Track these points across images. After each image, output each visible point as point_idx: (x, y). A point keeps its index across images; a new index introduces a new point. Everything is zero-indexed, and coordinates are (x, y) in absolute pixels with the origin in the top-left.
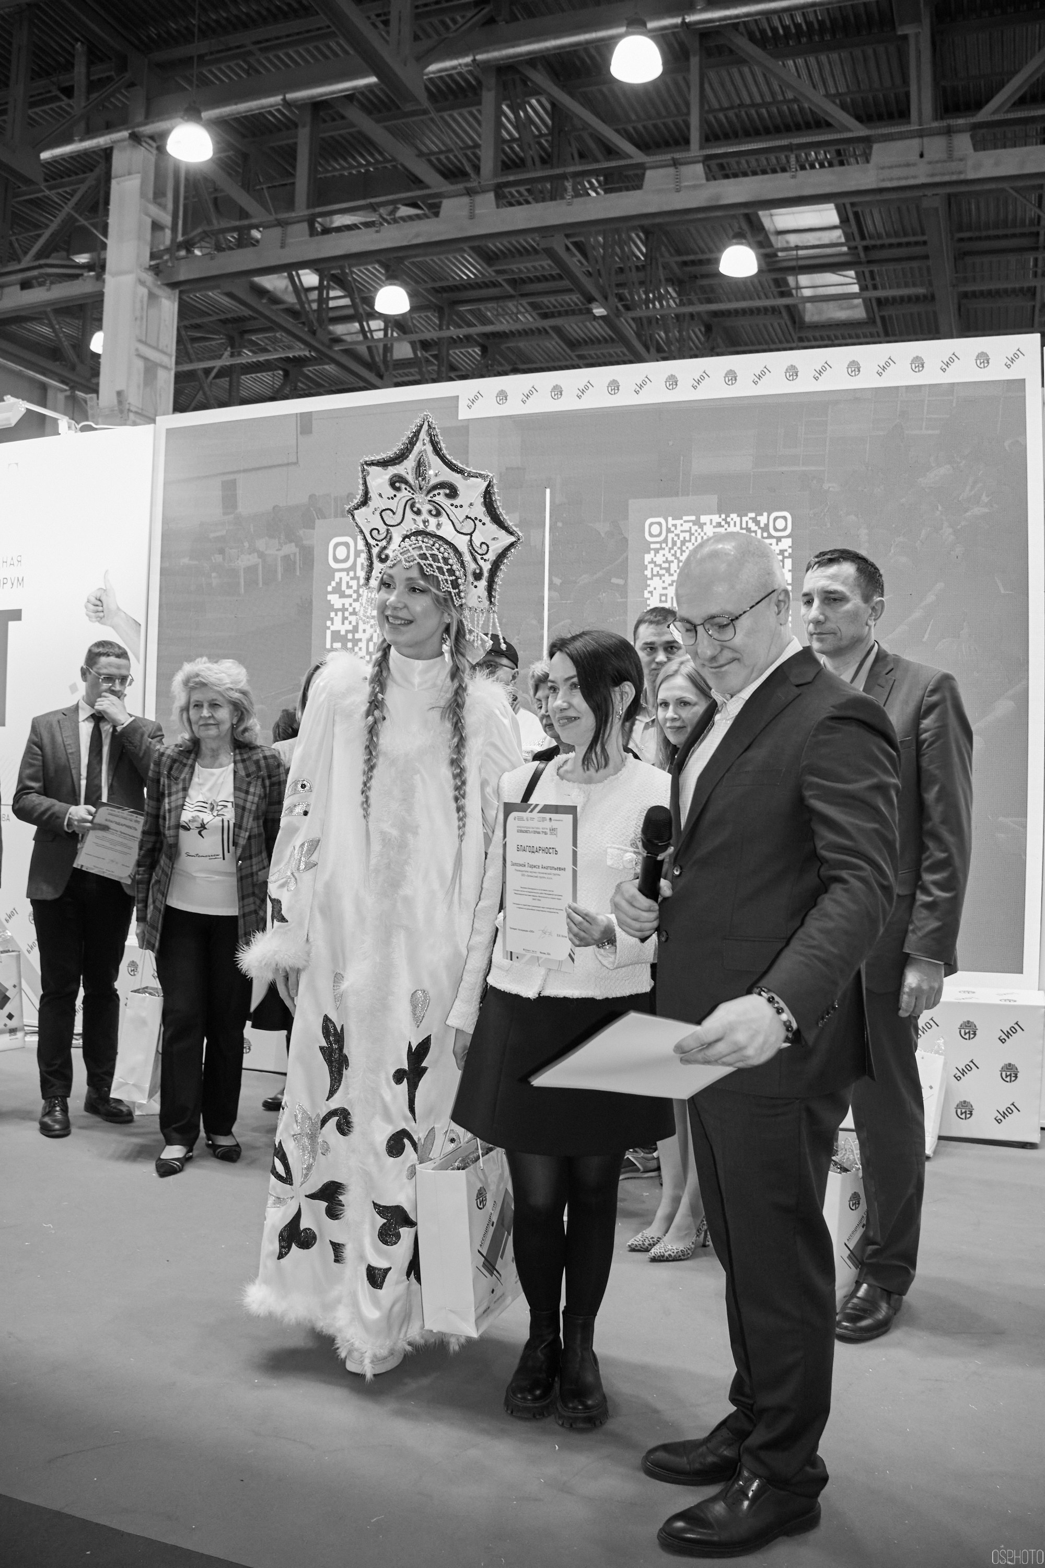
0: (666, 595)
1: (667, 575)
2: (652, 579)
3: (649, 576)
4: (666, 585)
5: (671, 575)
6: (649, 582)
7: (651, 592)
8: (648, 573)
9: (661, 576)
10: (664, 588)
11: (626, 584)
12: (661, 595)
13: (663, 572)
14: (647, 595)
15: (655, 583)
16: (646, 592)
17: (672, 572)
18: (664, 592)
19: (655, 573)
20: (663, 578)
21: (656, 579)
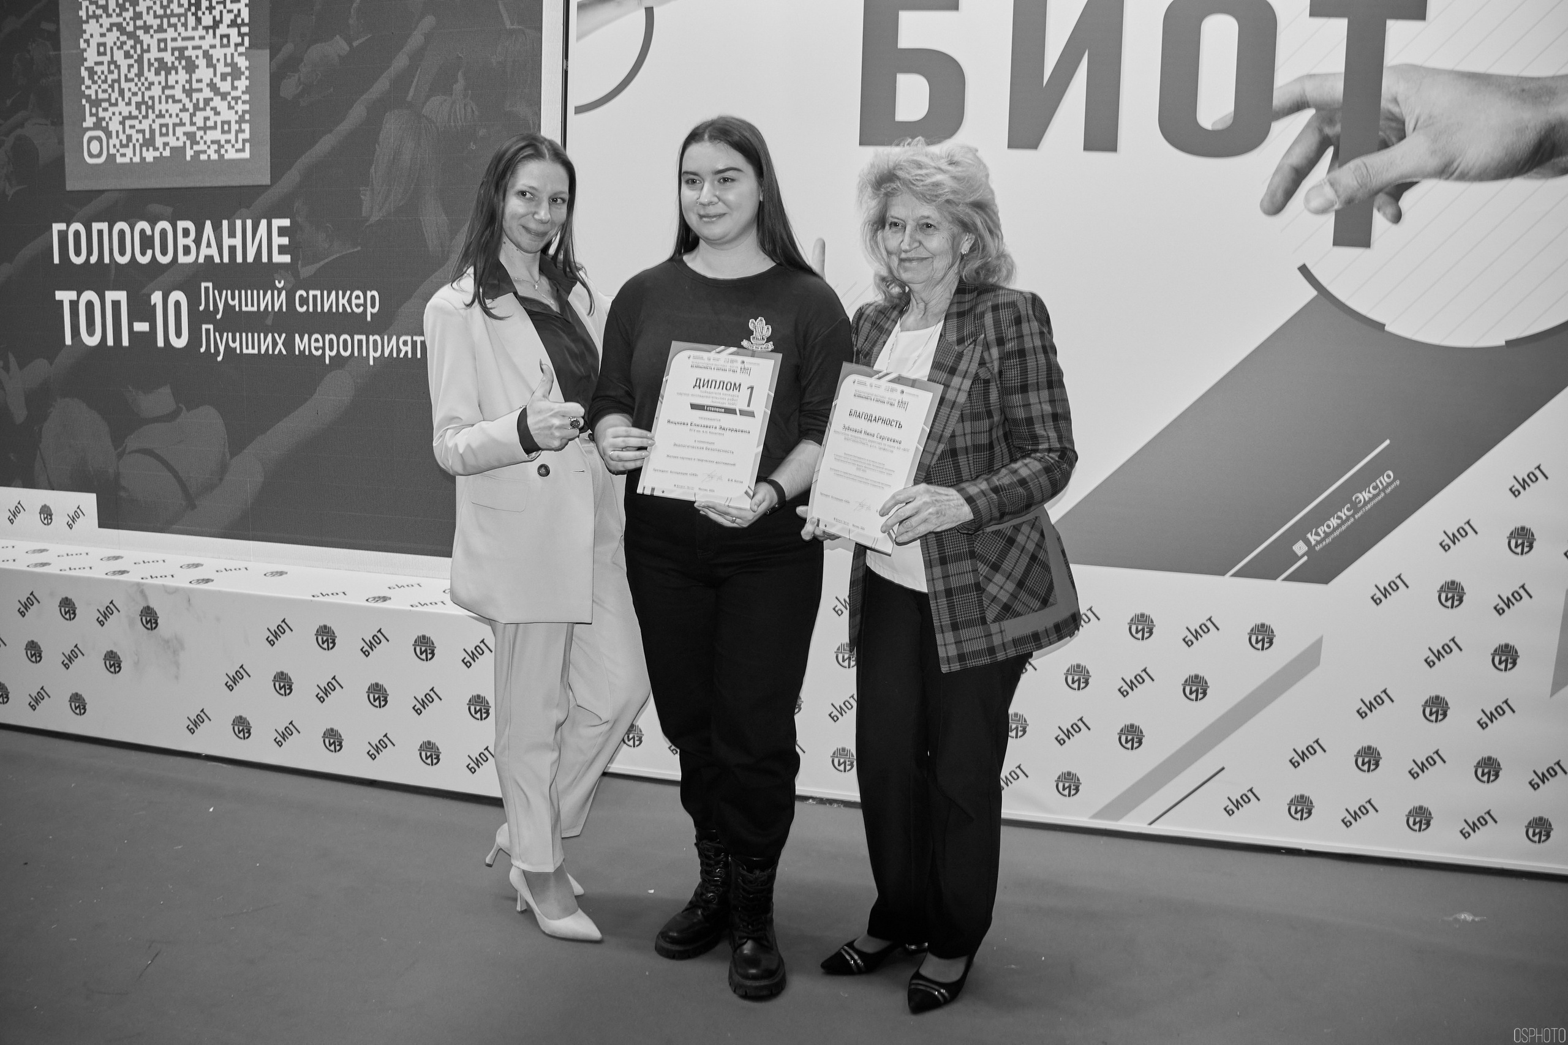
0: (104, 45)
1: (104, 15)
2: (87, 22)
3: (84, 18)
4: (104, 30)
5: (109, 16)
6: (85, 26)
7: (87, 41)
8: (82, 13)
9: (97, 18)
10: (103, 35)
11: (58, 30)
12: (99, 45)
13: (99, 12)
14: (83, 45)
15: (91, 27)
16: (82, 41)
17: (110, 11)
18: (102, 40)
19: (91, 13)
20: (101, 21)
21: (93, 21)
